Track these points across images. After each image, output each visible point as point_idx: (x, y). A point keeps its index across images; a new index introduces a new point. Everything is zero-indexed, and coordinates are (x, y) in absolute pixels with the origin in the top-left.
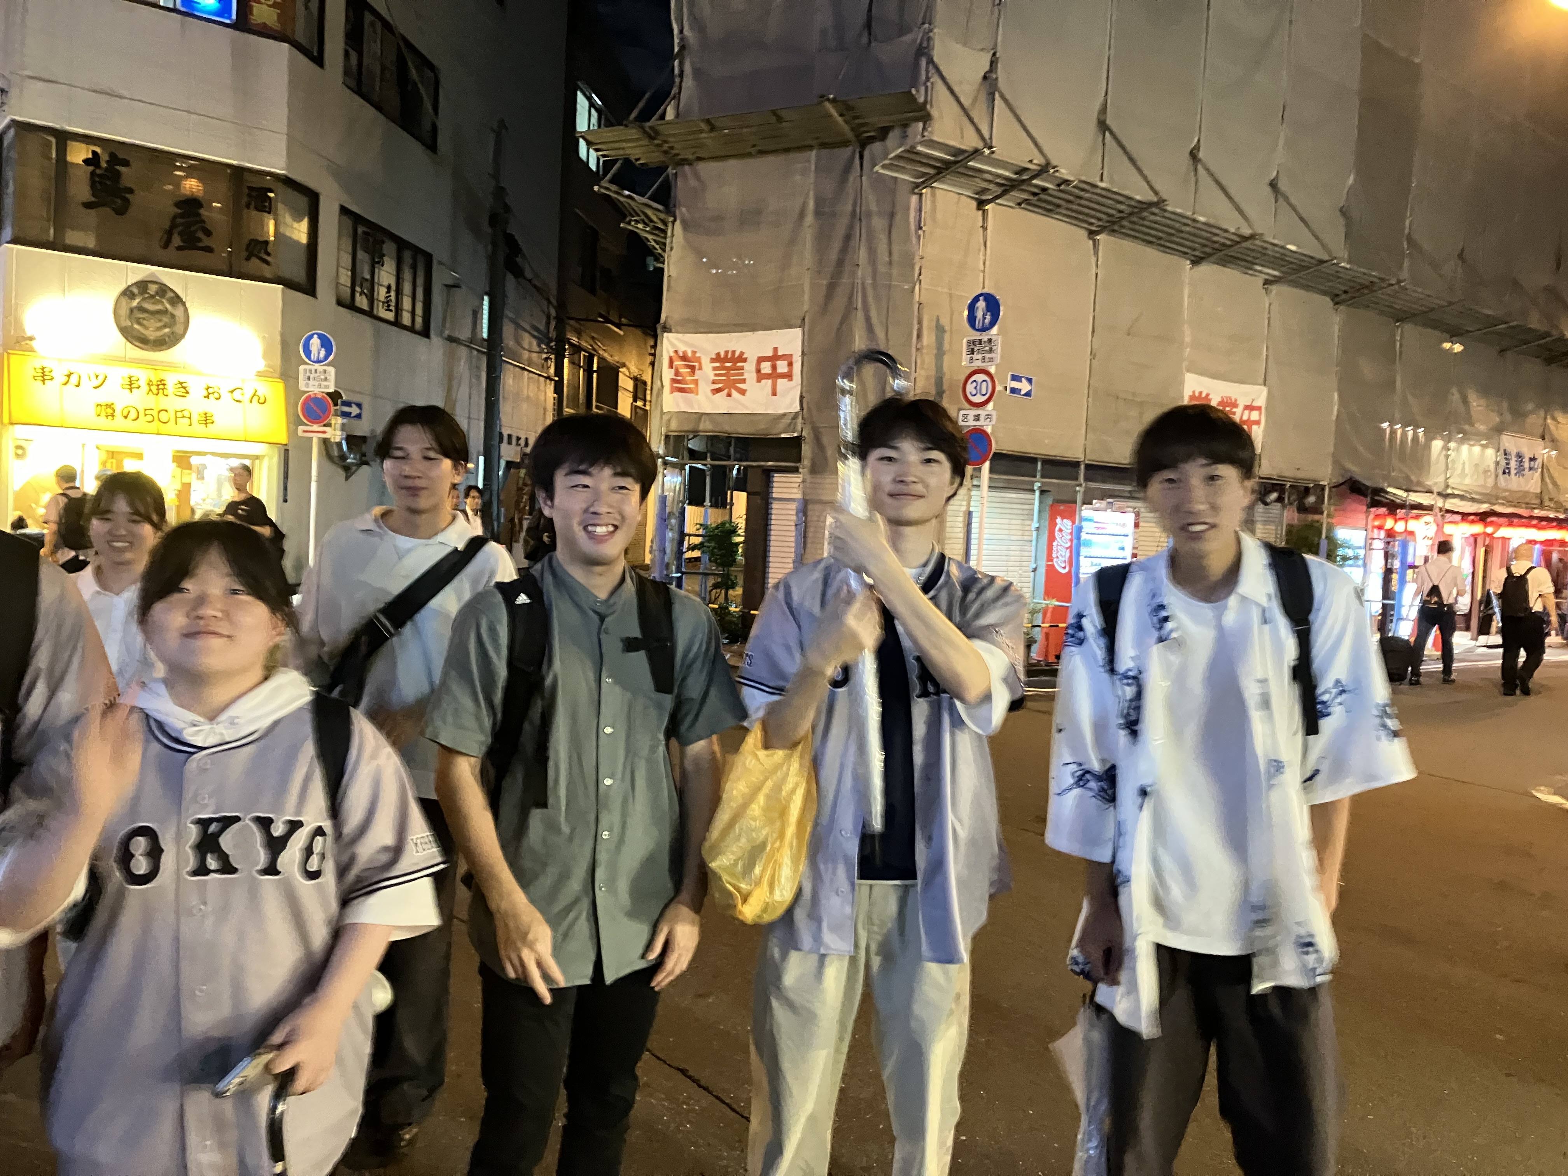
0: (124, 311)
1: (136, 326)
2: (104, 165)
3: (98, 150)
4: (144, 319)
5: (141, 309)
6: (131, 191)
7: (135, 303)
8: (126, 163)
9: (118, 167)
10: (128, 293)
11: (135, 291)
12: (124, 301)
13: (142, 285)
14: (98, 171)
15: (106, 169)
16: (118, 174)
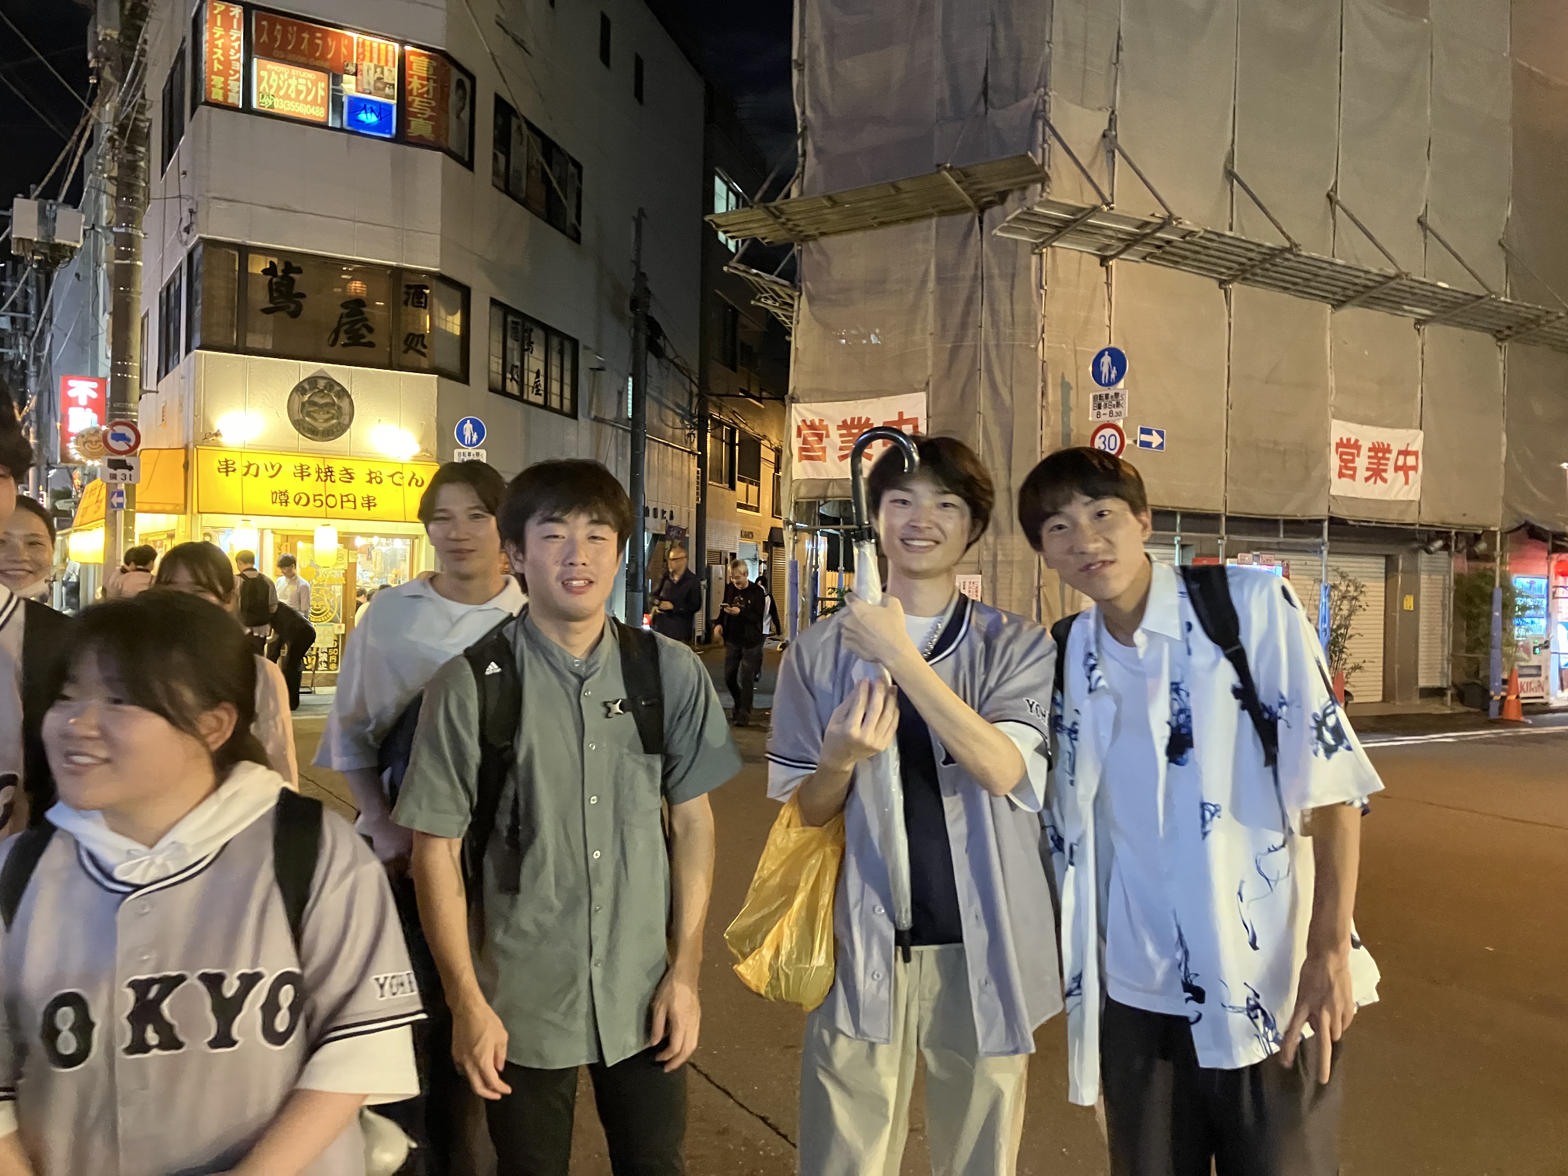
0: (297, 406)
1: (307, 419)
2: (280, 274)
3: (275, 260)
4: (314, 412)
5: (311, 403)
6: (303, 296)
7: (306, 398)
8: (299, 271)
9: (292, 275)
10: (300, 389)
11: (307, 387)
12: (296, 397)
13: (312, 381)
14: (275, 280)
15: (282, 277)
16: (293, 281)
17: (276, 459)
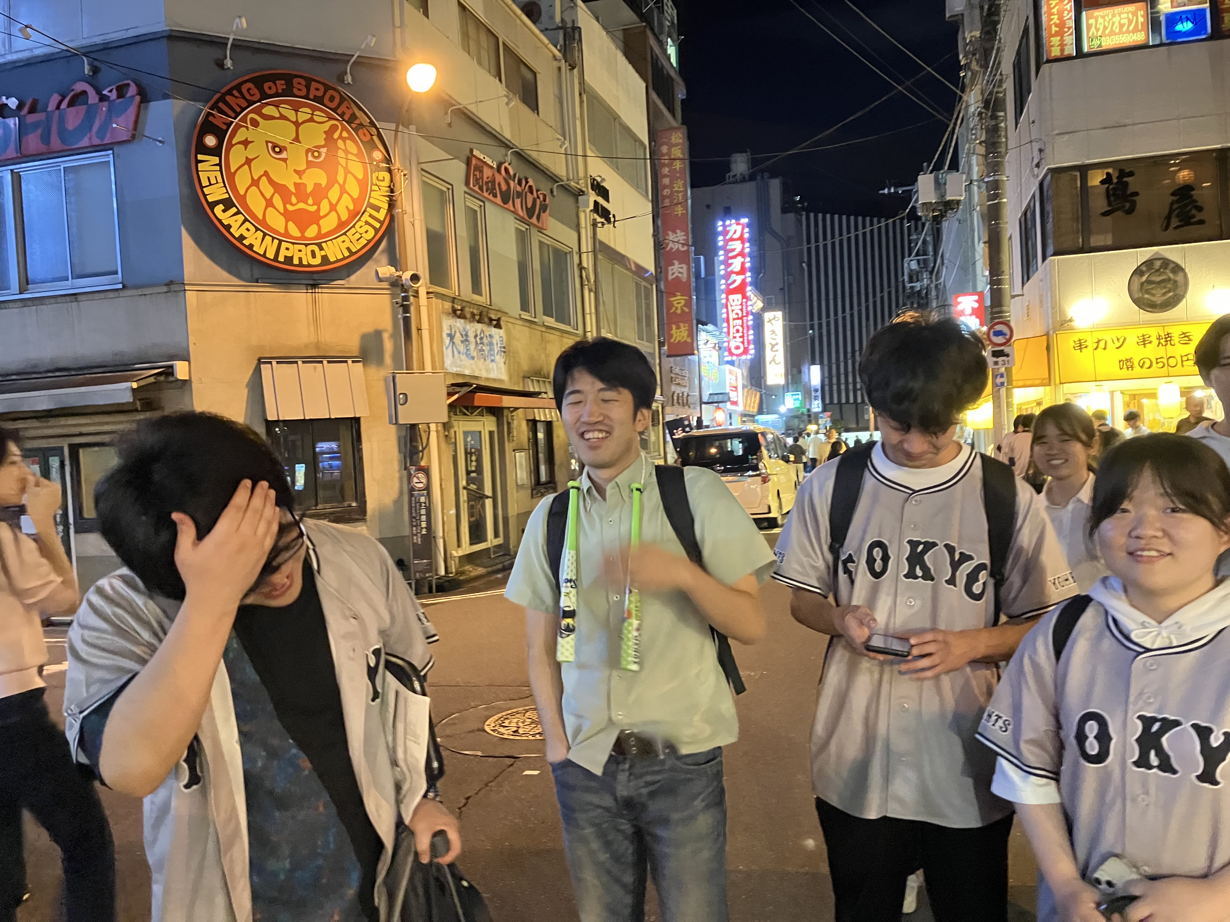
0: (1136, 286)
1: (1146, 296)
2: (1115, 181)
3: (1110, 170)
4: (1152, 289)
5: (1148, 282)
6: (1136, 194)
7: (1144, 278)
8: (1131, 174)
9: (1125, 179)
10: (1138, 272)
11: (1144, 268)
12: (1136, 279)
13: (1149, 263)
14: (1111, 187)
15: (1117, 183)
16: (1127, 183)
17: (1120, 333)
